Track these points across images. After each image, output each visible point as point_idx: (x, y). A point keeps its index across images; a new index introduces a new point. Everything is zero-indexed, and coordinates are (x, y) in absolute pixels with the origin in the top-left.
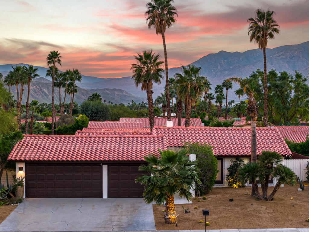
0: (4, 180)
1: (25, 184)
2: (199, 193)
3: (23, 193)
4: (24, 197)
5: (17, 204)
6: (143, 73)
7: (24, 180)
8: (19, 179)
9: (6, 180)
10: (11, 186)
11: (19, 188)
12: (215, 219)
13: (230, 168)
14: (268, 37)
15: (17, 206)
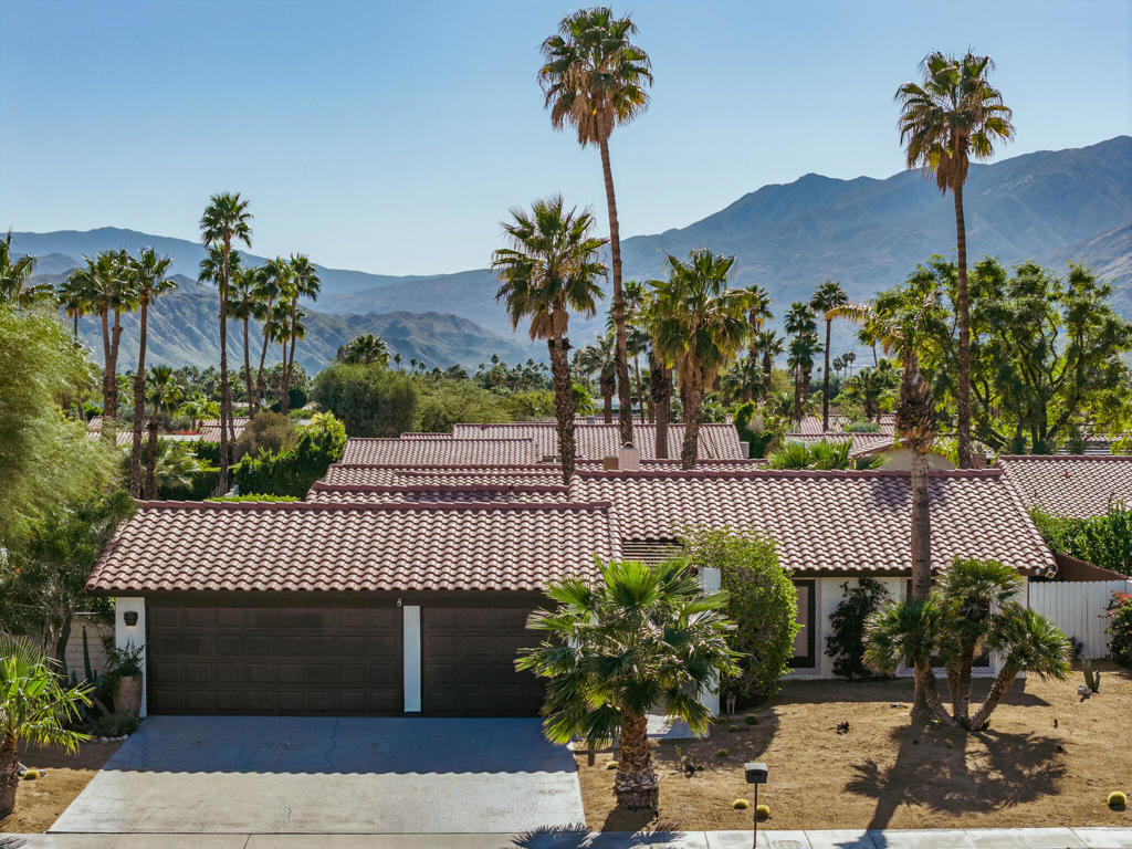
0: (76, 655)
1: (144, 670)
2: (731, 701)
3: (140, 700)
4: (143, 712)
5: (119, 739)
6: (537, 280)
7: (143, 655)
8: (126, 654)
9: (82, 656)
10: (99, 675)
11: (127, 681)
12: (787, 792)
13: (838, 614)
14: (970, 147)
15: (120, 743)
